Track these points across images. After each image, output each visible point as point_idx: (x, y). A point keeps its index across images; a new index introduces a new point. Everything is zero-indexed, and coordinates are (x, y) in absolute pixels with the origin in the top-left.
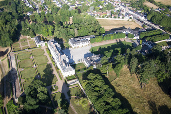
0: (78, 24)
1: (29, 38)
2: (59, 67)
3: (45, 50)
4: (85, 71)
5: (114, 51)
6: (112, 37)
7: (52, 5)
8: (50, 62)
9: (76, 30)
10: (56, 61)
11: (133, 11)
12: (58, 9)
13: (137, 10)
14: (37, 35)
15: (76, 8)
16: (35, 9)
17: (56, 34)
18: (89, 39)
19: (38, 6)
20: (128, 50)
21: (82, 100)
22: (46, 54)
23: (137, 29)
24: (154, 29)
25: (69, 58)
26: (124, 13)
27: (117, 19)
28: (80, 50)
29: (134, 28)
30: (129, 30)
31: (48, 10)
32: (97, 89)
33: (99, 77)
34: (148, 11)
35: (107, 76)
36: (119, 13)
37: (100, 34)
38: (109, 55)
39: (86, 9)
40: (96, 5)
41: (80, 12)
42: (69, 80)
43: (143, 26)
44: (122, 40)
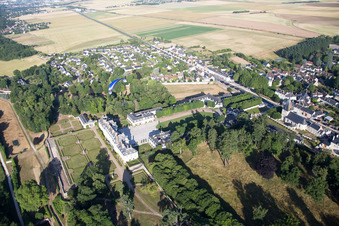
0: (138, 93)
1: (71, 118)
2: (117, 150)
3: (95, 132)
4: (152, 153)
5: (189, 125)
6: (185, 107)
7: (99, 70)
8: (104, 146)
9: (135, 101)
10: (112, 143)
11: (214, 70)
12: (108, 75)
13: (220, 68)
14: (83, 113)
15: (134, 72)
16: (75, 78)
17: (109, 109)
18: (154, 112)
19: (78, 73)
20: (205, 121)
21: (149, 186)
22: (98, 136)
23: (221, 94)
24: (243, 92)
25: (129, 138)
26: (202, 74)
27: (193, 83)
28: (143, 128)
29: (217, 93)
30: (209, 96)
31: (94, 77)
32: (168, 171)
33: (170, 157)
34: (235, 68)
35: (181, 157)
36: (195, 74)
37: (170, 105)
38: (181, 130)
39: (148, 72)
40: (162, 65)
41: (139, 77)
42: (131, 166)
43: (228, 90)
44: (200, 110)
